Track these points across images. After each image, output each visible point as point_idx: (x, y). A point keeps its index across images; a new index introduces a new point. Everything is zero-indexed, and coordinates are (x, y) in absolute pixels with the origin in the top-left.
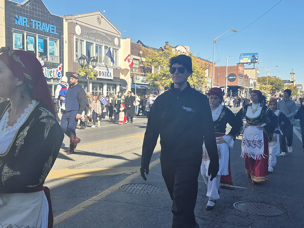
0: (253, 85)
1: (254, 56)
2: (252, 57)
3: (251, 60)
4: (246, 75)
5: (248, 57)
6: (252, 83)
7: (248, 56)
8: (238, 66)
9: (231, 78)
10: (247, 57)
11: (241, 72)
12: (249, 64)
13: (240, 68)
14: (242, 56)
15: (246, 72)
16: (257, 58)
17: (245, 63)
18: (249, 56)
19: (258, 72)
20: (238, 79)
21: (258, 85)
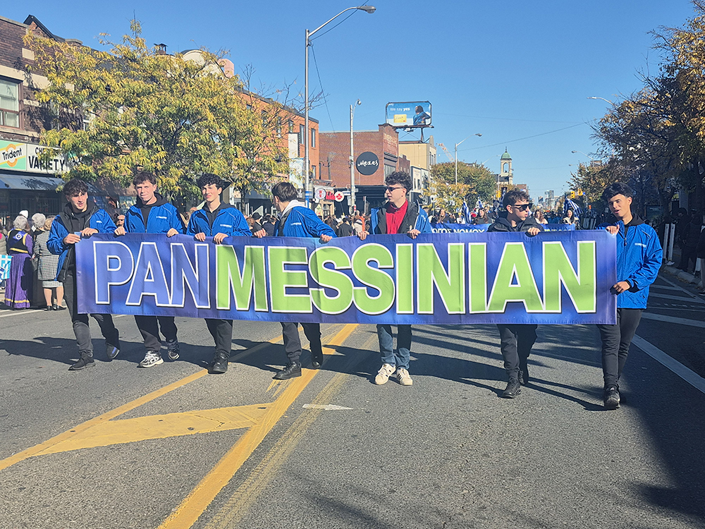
0: (422, 186)
1: (420, 110)
2: (417, 112)
3: (415, 121)
4: (404, 157)
5: (406, 112)
6: (419, 180)
7: (406, 109)
8: (381, 133)
9: (364, 163)
10: (403, 113)
11: (389, 149)
12: (409, 129)
13: (387, 137)
14: (391, 109)
15: (403, 151)
16: (429, 114)
17: (401, 127)
18: (409, 109)
19: (433, 151)
20: (382, 168)
21: (434, 185)
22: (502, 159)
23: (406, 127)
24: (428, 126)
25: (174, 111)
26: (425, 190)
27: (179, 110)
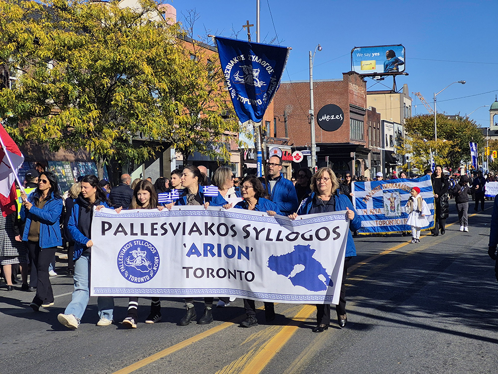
0: (395, 143)
2: (388, 57)
3: (386, 66)
4: (374, 109)
5: (375, 58)
6: (391, 136)
7: (376, 54)
8: (346, 82)
9: (326, 118)
10: (371, 58)
11: (356, 101)
12: (379, 77)
13: (353, 87)
14: (358, 55)
15: (371, 102)
16: (402, 59)
17: (368, 75)
18: (378, 54)
19: (408, 102)
20: (348, 123)
21: (409, 141)
22: (491, 110)
23: (375, 75)
24: (401, 73)
25: (107, 64)
26: (399, 147)
27: (114, 64)
